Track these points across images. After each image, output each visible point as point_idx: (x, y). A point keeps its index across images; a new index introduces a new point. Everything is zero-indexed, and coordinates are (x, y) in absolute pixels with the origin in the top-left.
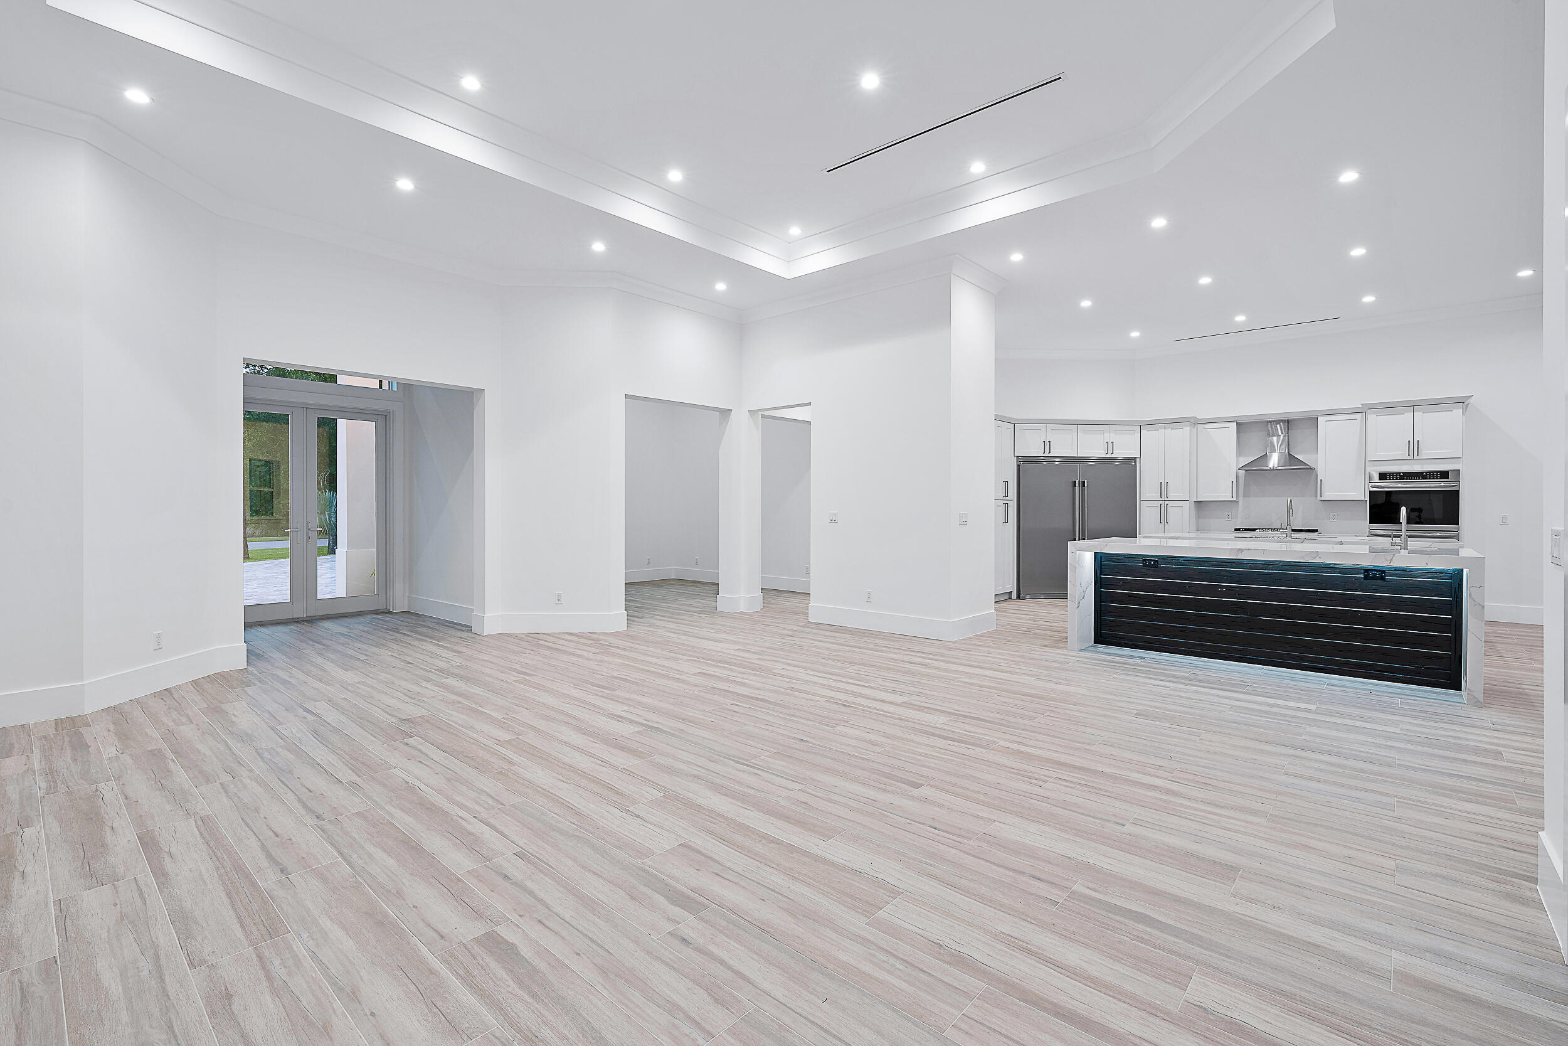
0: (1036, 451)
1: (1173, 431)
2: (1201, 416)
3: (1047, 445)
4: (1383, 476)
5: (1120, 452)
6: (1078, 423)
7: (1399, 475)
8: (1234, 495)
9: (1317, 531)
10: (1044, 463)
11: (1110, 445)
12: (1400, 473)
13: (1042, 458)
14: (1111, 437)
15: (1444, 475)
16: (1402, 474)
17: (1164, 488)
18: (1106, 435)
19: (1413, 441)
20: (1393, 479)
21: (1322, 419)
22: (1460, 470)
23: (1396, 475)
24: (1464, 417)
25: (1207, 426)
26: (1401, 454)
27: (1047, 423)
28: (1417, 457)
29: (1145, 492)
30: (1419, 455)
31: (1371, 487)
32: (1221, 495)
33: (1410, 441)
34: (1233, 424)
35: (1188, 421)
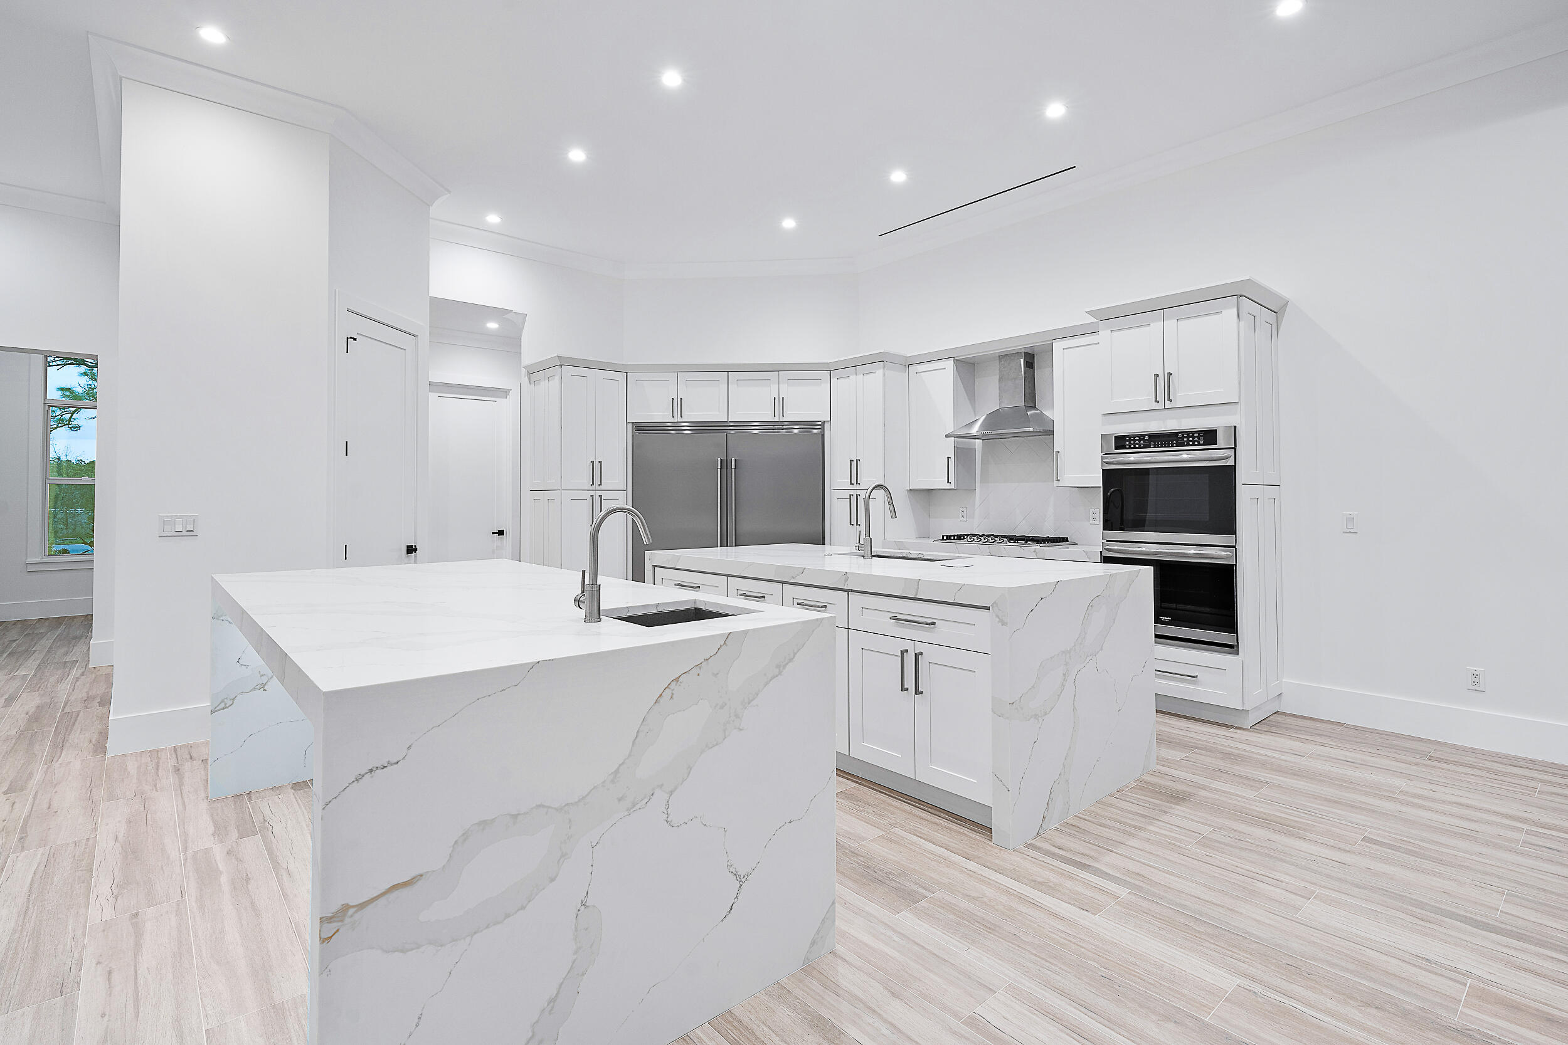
0: (660, 414)
1: (866, 377)
2: (910, 351)
3: (677, 404)
4: (1122, 442)
5: (792, 414)
6: (728, 370)
7: (1144, 440)
8: (952, 480)
9: (1065, 540)
10: (673, 432)
11: (779, 403)
12: (1144, 436)
13: (669, 424)
14: (786, 391)
15: (1209, 437)
16: (1147, 438)
17: (854, 465)
18: (774, 387)
19: (1161, 376)
20: (1135, 448)
21: (1057, 346)
22: (1235, 427)
23: (1139, 440)
24: (1242, 323)
25: (920, 368)
26: (1146, 400)
27: (678, 370)
28: (1168, 405)
29: (836, 476)
30: (1171, 401)
31: (1104, 463)
32: (939, 481)
33: (1157, 376)
34: (951, 362)
35: (881, 360)
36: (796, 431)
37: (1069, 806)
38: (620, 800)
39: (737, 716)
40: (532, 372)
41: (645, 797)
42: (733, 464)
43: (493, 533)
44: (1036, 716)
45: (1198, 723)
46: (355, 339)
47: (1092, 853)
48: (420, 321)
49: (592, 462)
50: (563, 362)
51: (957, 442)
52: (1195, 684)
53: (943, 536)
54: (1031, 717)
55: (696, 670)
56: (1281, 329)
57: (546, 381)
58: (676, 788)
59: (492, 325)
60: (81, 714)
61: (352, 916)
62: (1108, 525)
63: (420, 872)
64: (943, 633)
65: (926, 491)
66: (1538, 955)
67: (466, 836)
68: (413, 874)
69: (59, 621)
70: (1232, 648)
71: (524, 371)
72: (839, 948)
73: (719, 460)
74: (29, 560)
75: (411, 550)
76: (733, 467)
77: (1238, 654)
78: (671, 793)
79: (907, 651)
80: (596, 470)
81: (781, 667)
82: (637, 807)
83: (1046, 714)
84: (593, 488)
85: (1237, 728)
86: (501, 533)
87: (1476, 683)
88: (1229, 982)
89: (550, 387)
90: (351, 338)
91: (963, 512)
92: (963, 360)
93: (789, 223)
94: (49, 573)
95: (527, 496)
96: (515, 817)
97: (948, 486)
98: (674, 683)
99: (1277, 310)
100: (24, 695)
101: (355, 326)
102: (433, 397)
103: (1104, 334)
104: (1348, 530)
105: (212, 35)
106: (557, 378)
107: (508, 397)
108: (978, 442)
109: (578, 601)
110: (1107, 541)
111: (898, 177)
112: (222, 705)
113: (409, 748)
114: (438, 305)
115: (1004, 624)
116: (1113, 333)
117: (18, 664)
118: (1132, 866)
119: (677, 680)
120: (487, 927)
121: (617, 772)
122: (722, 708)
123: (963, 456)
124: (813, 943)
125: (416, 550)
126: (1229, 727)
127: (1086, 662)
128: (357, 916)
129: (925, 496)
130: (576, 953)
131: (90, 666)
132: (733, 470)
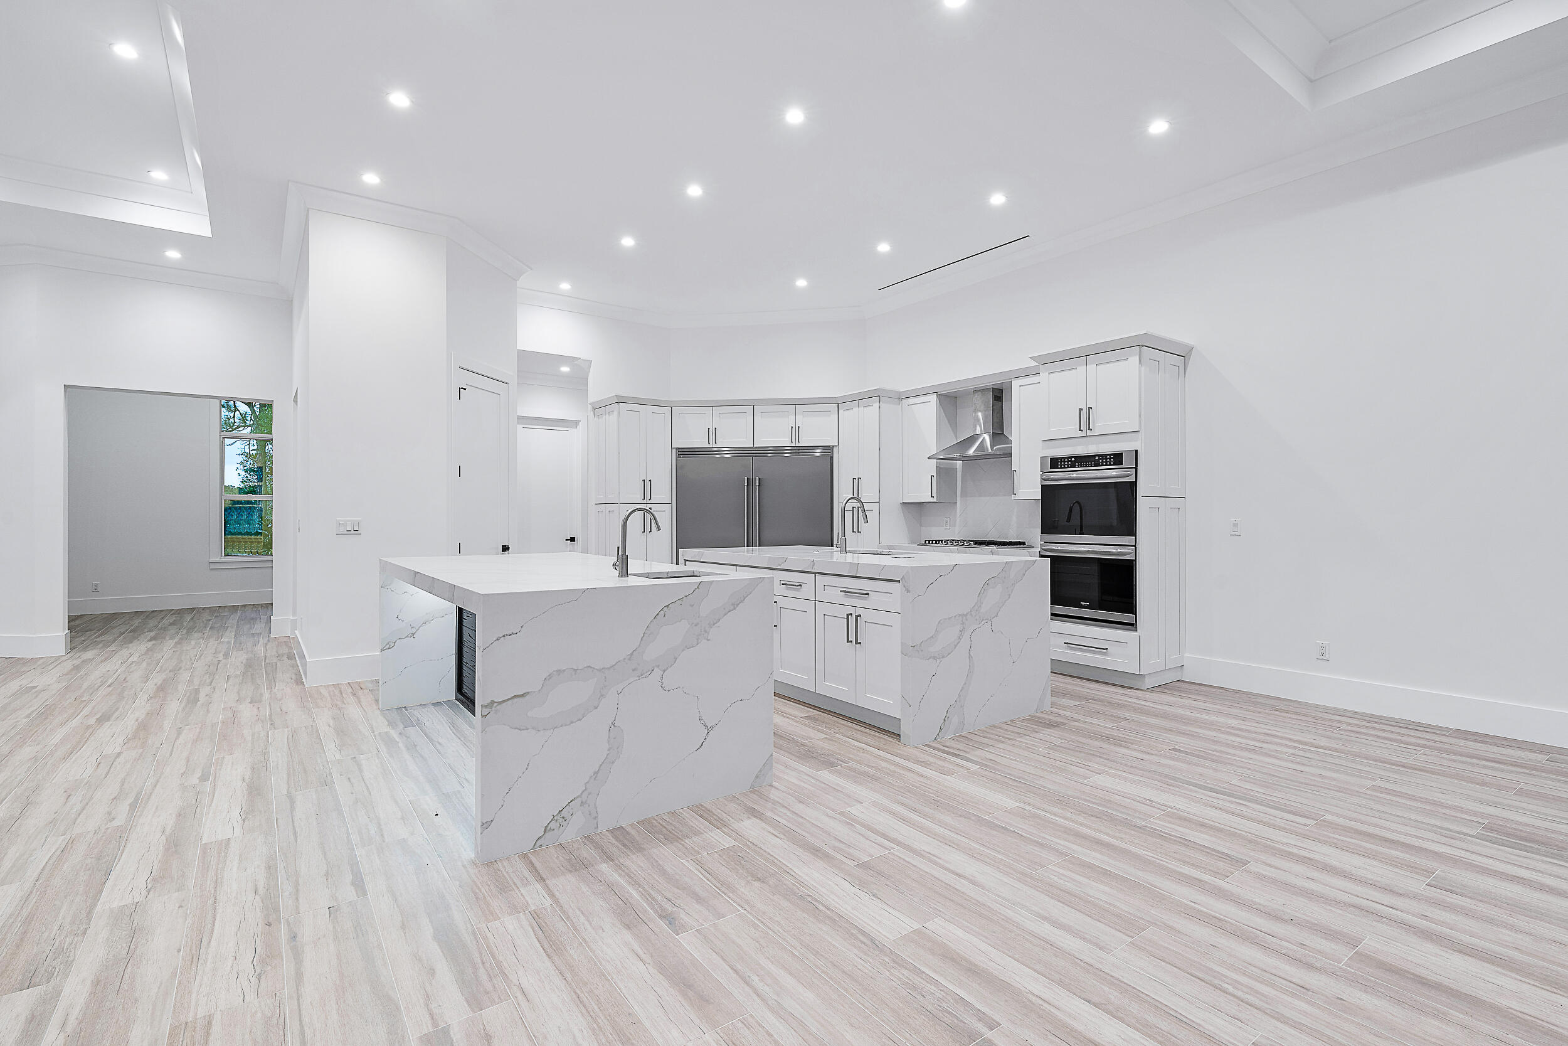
0: (699, 441)
1: (866, 409)
2: (903, 387)
3: (712, 433)
4: (1055, 463)
5: (807, 440)
6: (754, 404)
7: (1071, 461)
8: (935, 494)
9: (1024, 543)
10: (718, 456)
11: (795, 431)
12: (1071, 458)
14: (801, 421)
15: (1117, 459)
16: (1073, 459)
17: (857, 481)
18: (792, 418)
19: (1085, 410)
20: (1065, 468)
21: (1015, 384)
22: (1136, 451)
23: (1068, 462)
24: (1143, 368)
25: (911, 401)
26: (1072, 430)
27: (712, 405)
28: (1089, 433)
29: (842, 492)
30: (1091, 430)
31: (1042, 479)
32: (924, 495)
33: (1081, 410)
34: (935, 396)
35: (877, 395)
36: (818, 454)
37: (964, 724)
38: (634, 670)
39: (706, 631)
40: (598, 408)
41: (649, 671)
42: (757, 482)
43: (567, 540)
44: (935, 658)
45: (1107, 686)
46: (465, 389)
47: (965, 749)
48: (509, 371)
49: (644, 481)
50: (621, 400)
51: (940, 463)
52: (1105, 655)
53: (925, 541)
54: (930, 658)
55: (680, 602)
56: (1188, 368)
57: (607, 415)
58: (667, 669)
59: (565, 369)
60: (278, 663)
61: (495, 707)
62: (1044, 531)
63: (527, 691)
64: (874, 600)
65: (913, 505)
66: (1230, 802)
67: (550, 676)
68: (524, 692)
69: (235, 608)
70: (1132, 626)
71: (590, 407)
72: (775, 784)
73: (746, 478)
74: (212, 560)
75: (505, 548)
76: (757, 484)
77: (1137, 631)
78: (664, 671)
79: (851, 614)
80: (647, 487)
81: (735, 606)
82: (644, 676)
83: (943, 657)
84: (645, 501)
85: (1136, 689)
86: (573, 540)
87: (1323, 656)
88: (1011, 804)
89: (611, 419)
90: (462, 388)
91: (947, 521)
92: (948, 394)
93: (801, 283)
94: (227, 570)
95: (593, 509)
96: (575, 670)
97: (932, 500)
98: (666, 608)
99: (1184, 355)
100: (234, 653)
101: (465, 379)
102: (520, 427)
103: (1044, 376)
104: (1234, 533)
105: (371, 179)
106: (616, 413)
107: (578, 427)
108: (959, 463)
109: (614, 565)
110: (1045, 542)
111: (884, 248)
112: (388, 646)
113: (522, 627)
114: (523, 355)
115: (908, 591)
116: (1051, 375)
117: (220, 634)
118: (991, 757)
119: (668, 606)
120: (561, 726)
121: (632, 654)
122: (696, 625)
123: (944, 475)
124: (757, 777)
125: (508, 548)
126: (1131, 688)
127: (981, 624)
128: (498, 707)
129: (915, 509)
130: (609, 750)
131: (272, 636)
132: (757, 487)
